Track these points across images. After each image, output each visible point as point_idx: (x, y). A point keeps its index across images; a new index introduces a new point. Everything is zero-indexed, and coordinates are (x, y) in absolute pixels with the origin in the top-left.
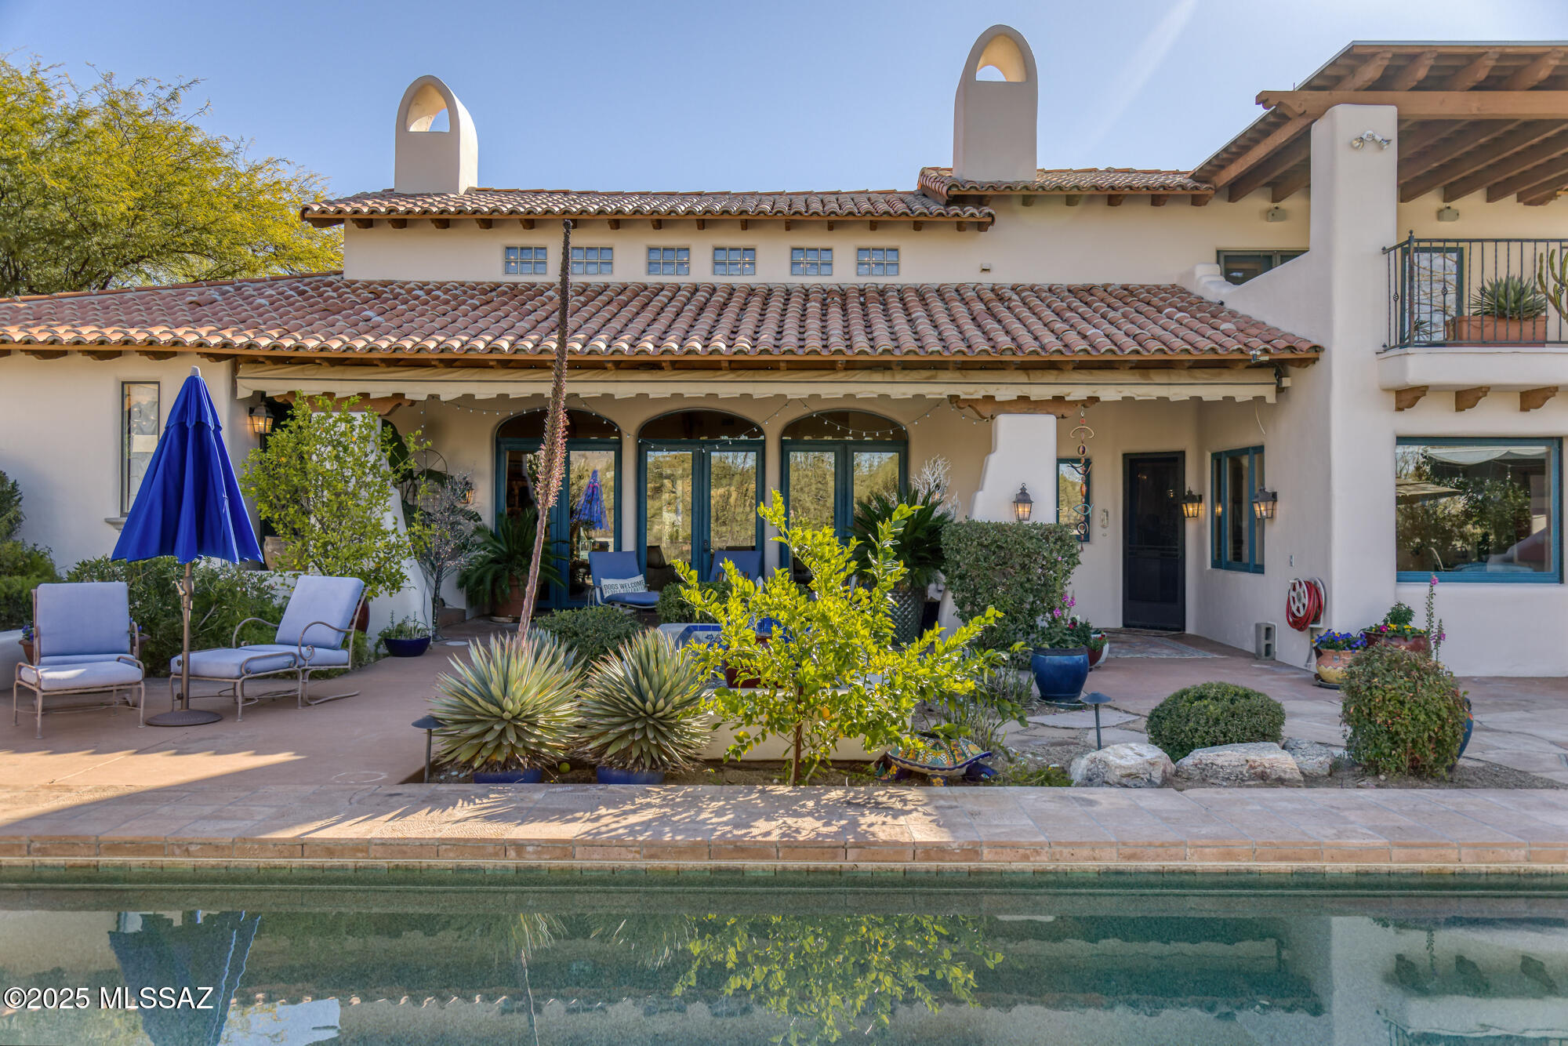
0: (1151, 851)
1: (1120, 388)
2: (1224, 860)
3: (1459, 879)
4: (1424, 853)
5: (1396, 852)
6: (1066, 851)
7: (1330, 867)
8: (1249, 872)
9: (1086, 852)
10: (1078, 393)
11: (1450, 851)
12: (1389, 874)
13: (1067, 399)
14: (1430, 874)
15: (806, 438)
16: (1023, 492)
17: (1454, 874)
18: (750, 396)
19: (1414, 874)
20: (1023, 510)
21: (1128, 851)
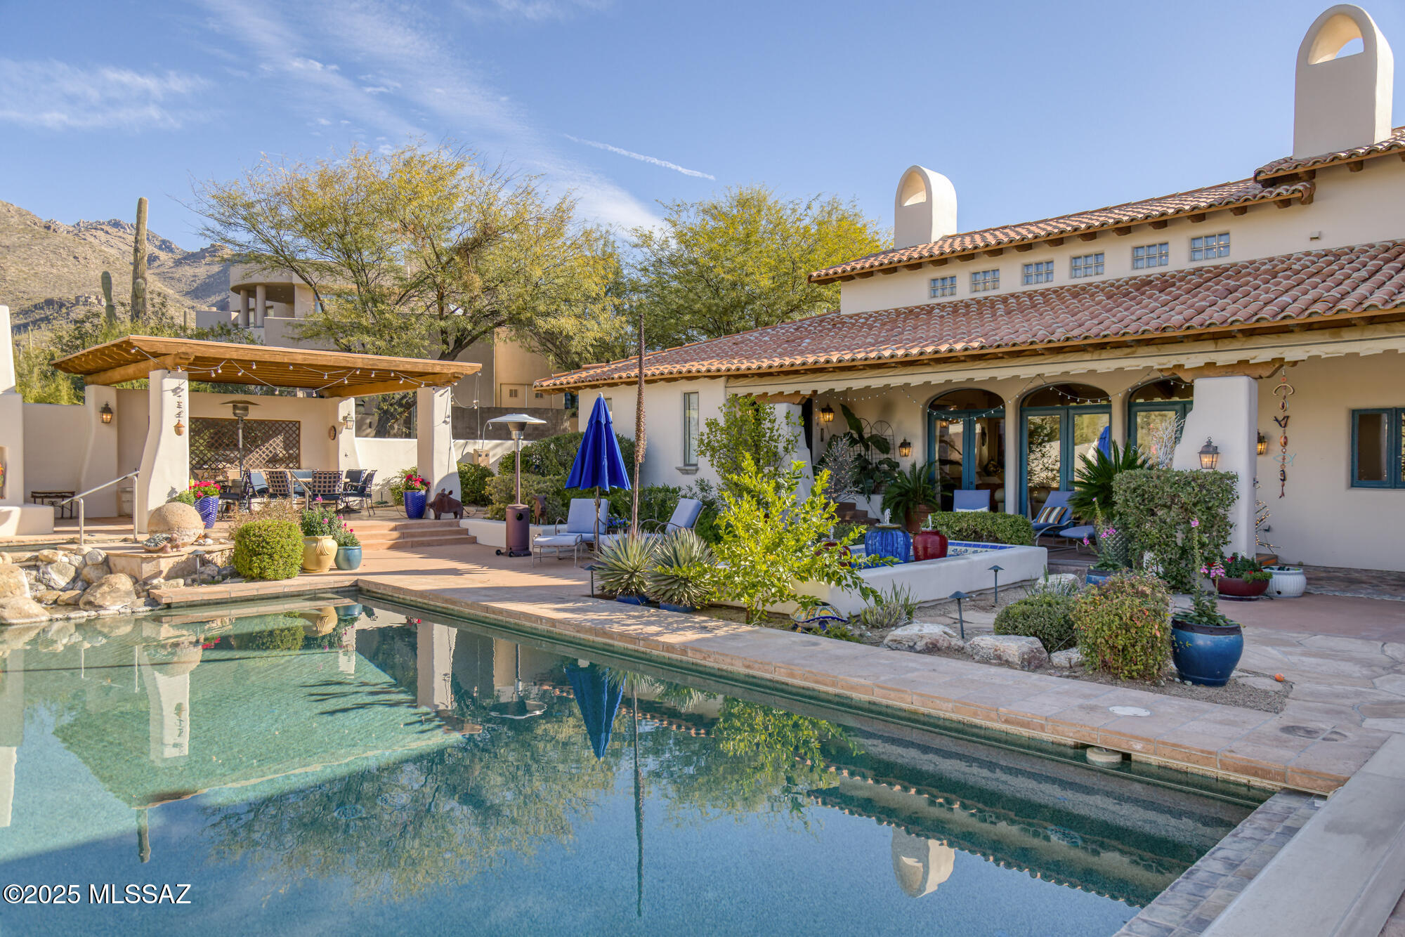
0: (756, 666)
1: (1307, 348)
2: (788, 677)
3: (926, 719)
4: (893, 694)
5: (876, 690)
6: (721, 658)
7: (855, 695)
8: (814, 690)
9: (728, 660)
10: (1265, 355)
11: (907, 696)
12: (887, 707)
13: (1251, 362)
14: (911, 712)
15: (1138, 401)
16: (1209, 444)
17: (923, 714)
18: (995, 378)
19: (901, 710)
20: (1206, 460)
21: (748, 663)
